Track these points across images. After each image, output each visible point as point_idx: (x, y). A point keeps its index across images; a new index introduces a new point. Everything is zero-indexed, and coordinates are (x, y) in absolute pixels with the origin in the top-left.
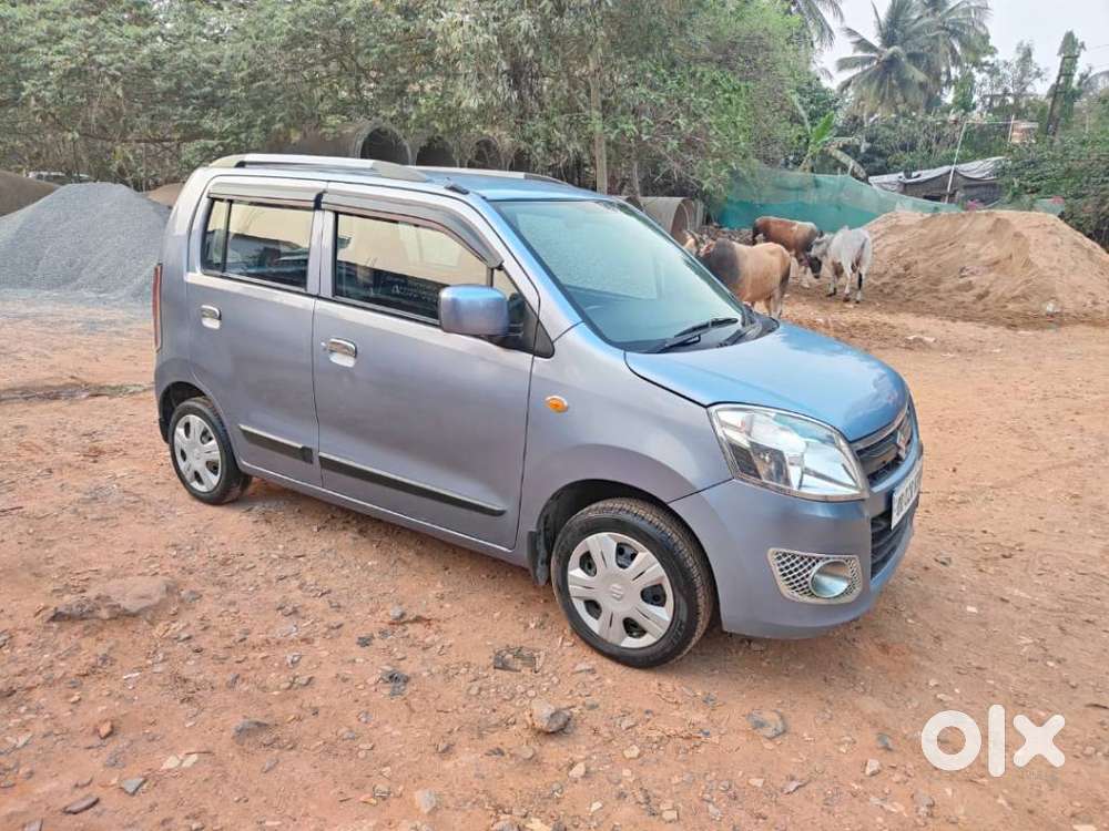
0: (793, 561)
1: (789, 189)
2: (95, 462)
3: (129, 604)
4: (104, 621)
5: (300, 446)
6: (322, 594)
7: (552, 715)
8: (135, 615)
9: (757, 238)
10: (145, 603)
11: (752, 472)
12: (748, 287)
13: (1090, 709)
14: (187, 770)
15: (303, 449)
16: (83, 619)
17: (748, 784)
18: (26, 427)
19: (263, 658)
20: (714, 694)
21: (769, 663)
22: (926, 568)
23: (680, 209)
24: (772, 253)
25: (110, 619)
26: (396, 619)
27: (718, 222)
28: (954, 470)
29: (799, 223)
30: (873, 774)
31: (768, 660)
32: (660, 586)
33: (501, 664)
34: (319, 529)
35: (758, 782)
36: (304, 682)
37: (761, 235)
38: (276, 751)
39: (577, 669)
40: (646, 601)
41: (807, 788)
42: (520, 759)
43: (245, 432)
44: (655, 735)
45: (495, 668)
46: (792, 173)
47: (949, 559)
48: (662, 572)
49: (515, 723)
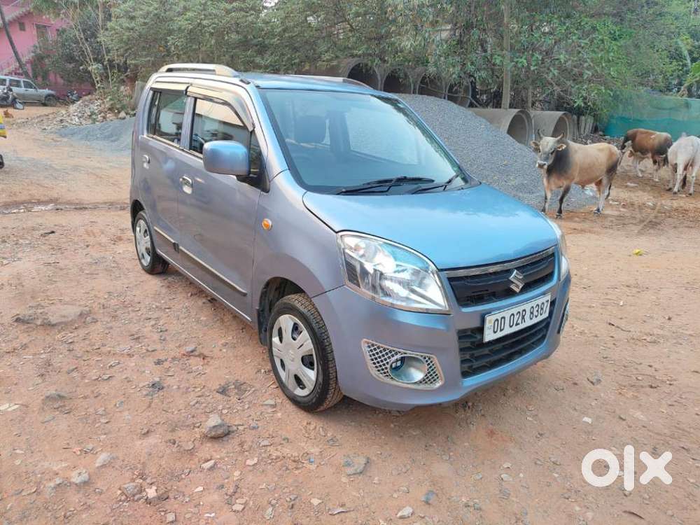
0: (378, 351)
1: (664, 109)
2: (114, 244)
3: (53, 320)
4: (37, 326)
5: (173, 241)
6: (161, 331)
7: (214, 427)
8: (54, 325)
9: (626, 144)
10: (63, 320)
11: (355, 282)
12: (576, 174)
13: (626, 515)
14: (8, 412)
15: (174, 244)
16: (28, 323)
17: (310, 502)
18: (97, 222)
19: (97, 361)
20: (339, 437)
21: (395, 426)
22: (576, 384)
23: (561, 120)
24: (601, 150)
25: (40, 325)
26: (187, 352)
27: (603, 132)
28: (669, 319)
29: (658, 133)
30: (402, 518)
31: (396, 424)
32: (312, 355)
33: (223, 391)
34: (192, 295)
35: (315, 502)
36: (105, 378)
37: (630, 142)
38: (58, 413)
39: (266, 403)
40: (305, 365)
41: (347, 515)
42: (182, 449)
43: (156, 231)
44: (275, 454)
45: (217, 392)
46: (667, 98)
47: (599, 381)
48: (312, 346)
49: (199, 427)
